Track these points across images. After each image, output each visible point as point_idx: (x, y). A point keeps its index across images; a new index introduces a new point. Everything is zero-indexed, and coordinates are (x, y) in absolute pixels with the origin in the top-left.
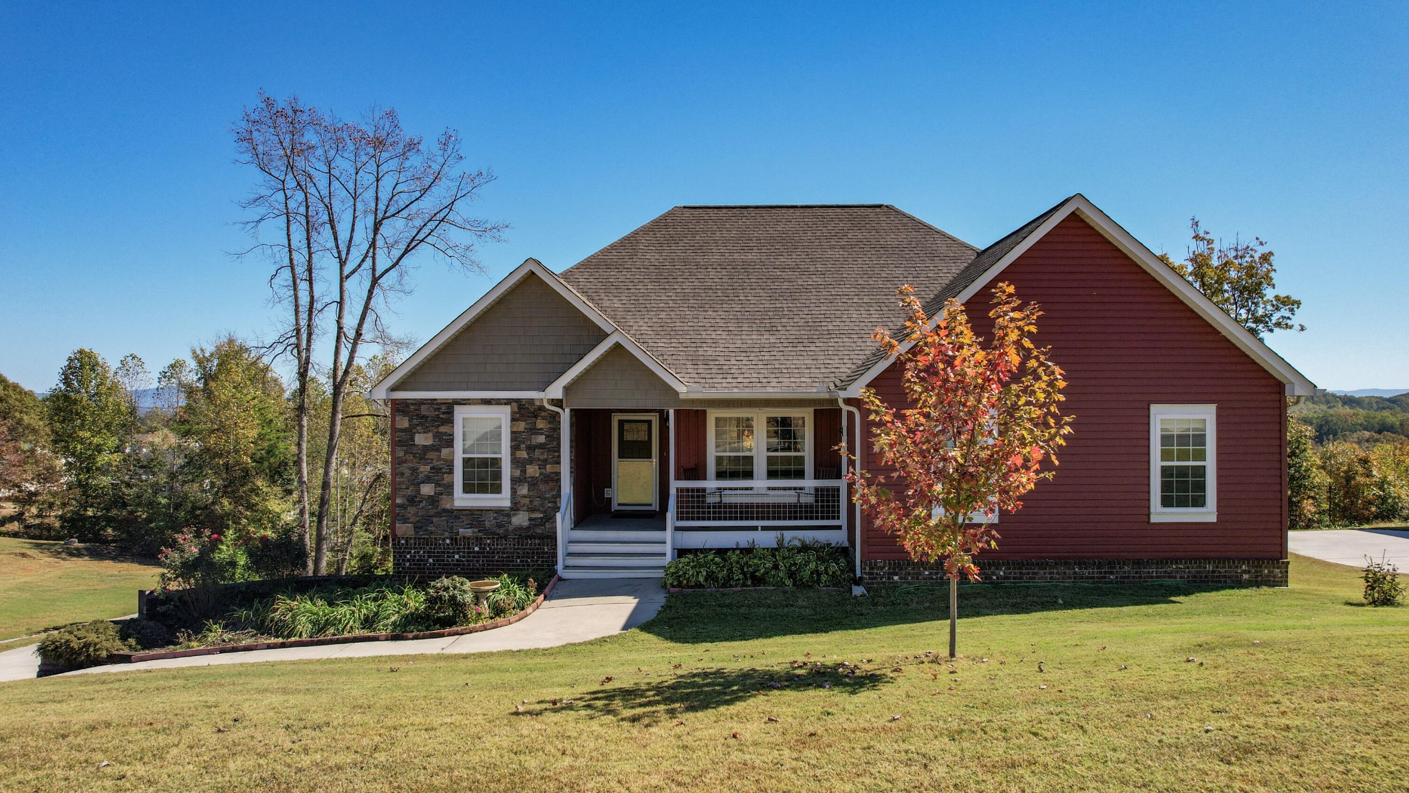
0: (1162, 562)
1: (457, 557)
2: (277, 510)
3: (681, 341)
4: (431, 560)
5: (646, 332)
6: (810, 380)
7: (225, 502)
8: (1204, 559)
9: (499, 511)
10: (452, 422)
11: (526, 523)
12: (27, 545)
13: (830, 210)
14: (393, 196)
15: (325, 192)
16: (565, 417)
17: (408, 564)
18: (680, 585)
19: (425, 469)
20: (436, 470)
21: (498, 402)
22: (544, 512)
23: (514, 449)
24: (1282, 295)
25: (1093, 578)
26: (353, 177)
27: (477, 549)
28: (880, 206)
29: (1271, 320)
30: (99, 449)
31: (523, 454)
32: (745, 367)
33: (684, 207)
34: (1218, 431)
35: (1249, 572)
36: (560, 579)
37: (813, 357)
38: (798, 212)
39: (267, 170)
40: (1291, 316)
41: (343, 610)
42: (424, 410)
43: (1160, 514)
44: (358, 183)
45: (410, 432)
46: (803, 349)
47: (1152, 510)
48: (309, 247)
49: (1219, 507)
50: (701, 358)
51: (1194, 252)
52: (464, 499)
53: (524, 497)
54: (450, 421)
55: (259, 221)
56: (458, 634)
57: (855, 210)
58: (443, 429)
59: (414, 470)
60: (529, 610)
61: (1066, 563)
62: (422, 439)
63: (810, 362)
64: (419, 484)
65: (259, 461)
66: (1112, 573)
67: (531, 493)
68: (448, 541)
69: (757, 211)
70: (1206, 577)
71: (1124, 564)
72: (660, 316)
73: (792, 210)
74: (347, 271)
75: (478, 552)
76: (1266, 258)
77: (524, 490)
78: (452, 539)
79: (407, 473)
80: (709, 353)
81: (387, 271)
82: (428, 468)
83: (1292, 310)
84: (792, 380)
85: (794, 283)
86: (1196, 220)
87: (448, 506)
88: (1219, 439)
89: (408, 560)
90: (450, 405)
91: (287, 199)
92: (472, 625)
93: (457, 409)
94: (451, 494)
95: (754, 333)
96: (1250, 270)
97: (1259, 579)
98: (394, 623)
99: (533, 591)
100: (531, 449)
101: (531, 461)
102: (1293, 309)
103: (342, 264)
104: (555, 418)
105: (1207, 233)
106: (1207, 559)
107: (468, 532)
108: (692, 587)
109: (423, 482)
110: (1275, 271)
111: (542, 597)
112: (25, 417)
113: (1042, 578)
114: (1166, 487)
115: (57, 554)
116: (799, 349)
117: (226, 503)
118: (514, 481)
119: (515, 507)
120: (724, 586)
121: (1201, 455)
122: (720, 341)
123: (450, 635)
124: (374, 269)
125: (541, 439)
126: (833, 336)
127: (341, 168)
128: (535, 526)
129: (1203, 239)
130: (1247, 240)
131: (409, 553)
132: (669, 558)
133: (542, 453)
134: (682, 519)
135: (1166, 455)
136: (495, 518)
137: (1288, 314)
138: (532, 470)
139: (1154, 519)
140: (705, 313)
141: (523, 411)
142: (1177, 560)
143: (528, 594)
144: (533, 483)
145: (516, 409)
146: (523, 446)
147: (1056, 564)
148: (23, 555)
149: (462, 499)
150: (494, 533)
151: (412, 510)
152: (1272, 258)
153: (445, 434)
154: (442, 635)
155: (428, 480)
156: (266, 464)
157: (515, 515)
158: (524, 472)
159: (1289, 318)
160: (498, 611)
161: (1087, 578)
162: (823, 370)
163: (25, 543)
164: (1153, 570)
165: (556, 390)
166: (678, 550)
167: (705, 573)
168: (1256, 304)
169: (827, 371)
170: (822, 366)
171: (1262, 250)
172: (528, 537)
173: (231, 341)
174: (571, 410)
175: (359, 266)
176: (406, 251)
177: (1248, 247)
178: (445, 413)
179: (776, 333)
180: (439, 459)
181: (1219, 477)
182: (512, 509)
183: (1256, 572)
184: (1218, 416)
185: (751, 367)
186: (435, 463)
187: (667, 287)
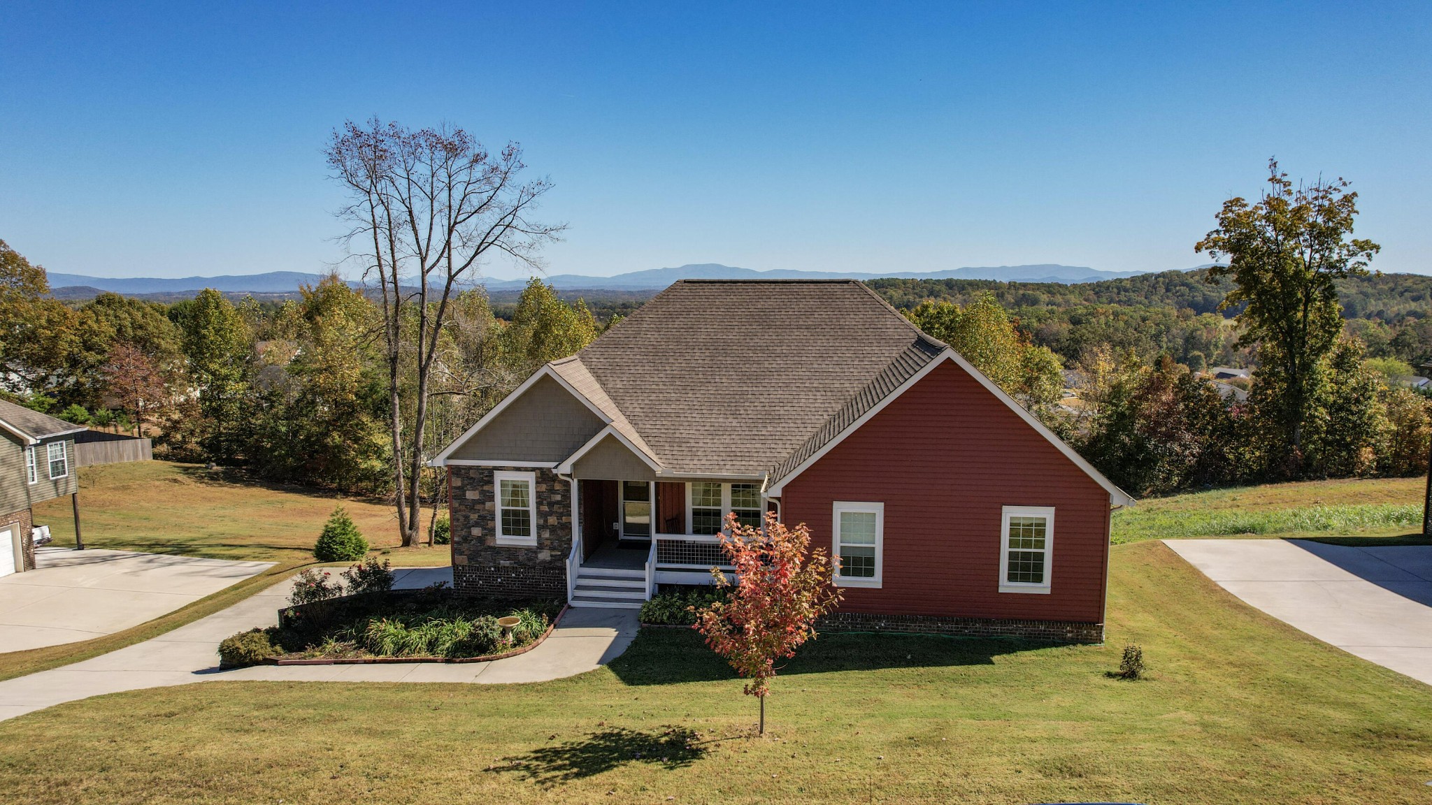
0: (1004, 622)
1: (499, 580)
2: (381, 443)
3: (664, 423)
4: (481, 582)
5: (638, 414)
6: (756, 464)
7: (335, 434)
8: (1038, 621)
9: (529, 550)
10: (493, 483)
11: (549, 558)
12: (176, 470)
13: (805, 286)
14: (465, 196)
15: (405, 196)
16: (574, 485)
17: (464, 584)
18: (650, 621)
19: (474, 517)
20: (482, 518)
21: (526, 469)
22: (562, 551)
23: (539, 504)
24: (1361, 239)
25: (952, 631)
26: (430, 180)
27: (513, 575)
28: (847, 282)
29: (1345, 266)
30: (226, 378)
31: (545, 508)
32: (709, 450)
33: (685, 282)
34: (1055, 527)
35: (1072, 632)
36: (570, 607)
37: (763, 442)
38: (778, 287)
39: (355, 183)
40: (1367, 262)
41: (414, 635)
42: (472, 474)
43: (1006, 586)
44: (434, 185)
45: (462, 489)
46: (756, 433)
47: (1000, 583)
48: (393, 256)
49: (1053, 583)
50: (677, 440)
51: (1269, 195)
52: (505, 539)
53: (547, 539)
54: (491, 482)
55: (350, 236)
56: (488, 660)
57: (826, 286)
58: (486, 488)
59: (467, 517)
60: (540, 640)
61: (931, 620)
62: (471, 495)
63: (759, 446)
64: (470, 527)
65: (364, 398)
66: (967, 628)
67: (552, 537)
68: (493, 569)
69: (744, 286)
70: (1039, 634)
71: (976, 622)
72: (651, 398)
73: (773, 286)
74: (428, 265)
75: (514, 578)
76: (1348, 200)
77: (546, 535)
78: (495, 568)
79: (462, 519)
80: (684, 436)
81: (461, 270)
82: (476, 516)
83: (1369, 256)
84: (743, 463)
85: (762, 366)
86: (1275, 160)
87: (492, 544)
88: (1056, 533)
89: (465, 581)
90: (491, 470)
91: (372, 208)
92: (500, 654)
93: (496, 473)
94: (494, 535)
95: (721, 416)
96: (1329, 213)
97: (1080, 637)
98: (448, 649)
99: (545, 621)
100: (551, 504)
101: (551, 513)
102: (1370, 254)
103: (423, 260)
104: (567, 484)
105: (1285, 175)
106: (1041, 622)
107: (507, 563)
108: (658, 624)
109: (473, 526)
110: (1357, 212)
111: (552, 626)
112: (163, 342)
113: (913, 629)
114: (1012, 566)
115: (201, 479)
116: (753, 433)
117: (337, 437)
118: (540, 527)
119: (541, 546)
120: (681, 623)
121: (1041, 544)
122: (694, 424)
123: (484, 660)
124: (450, 269)
125: (558, 498)
126: (783, 421)
127: (420, 172)
128: (555, 560)
129: (1279, 181)
130: (1330, 179)
131: (465, 576)
132: (647, 596)
133: (559, 508)
134: (661, 562)
135: (1012, 544)
136: (526, 554)
137: (1364, 259)
138: (552, 520)
139: (1001, 590)
140: (685, 396)
141: (545, 477)
142: (1017, 621)
143: (542, 624)
144: (553, 529)
145: (539, 475)
146: (545, 502)
147: (924, 620)
148: (175, 481)
149: (501, 540)
150: (526, 565)
151: (465, 546)
152: (1355, 198)
153: (488, 491)
154: (478, 661)
155: (476, 525)
156: (369, 400)
157: (540, 552)
158: (546, 521)
159: (1365, 264)
160: (519, 642)
161: (947, 631)
162: (768, 455)
163: (175, 466)
164: (999, 628)
165: (566, 468)
166: (659, 584)
167: (668, 614)
168: (1331, 250)
169: (771, 455)
170: (768, 450)
171: (1347, 191)
172: (550, 568)
173: (334, 277)
174: (579, 481)
175: (438, 261)
176: (476, 254)
177: (1330, 188)
178: (487, 476)
179: (739, 416)
180: (484, 509)
181: (1054, 561)
182: (538, 548)
183: (1078, 632)
184: (1056, 515)
185: (714, 449)
186: (481, 513)
187: (660, 368)
